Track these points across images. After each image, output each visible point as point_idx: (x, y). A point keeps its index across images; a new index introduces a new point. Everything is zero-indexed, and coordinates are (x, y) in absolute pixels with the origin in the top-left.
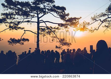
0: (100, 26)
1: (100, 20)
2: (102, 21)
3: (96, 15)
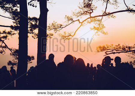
0: (77, 30)
1: (79, 20)
2: (82, 23)
3: (74, 11)
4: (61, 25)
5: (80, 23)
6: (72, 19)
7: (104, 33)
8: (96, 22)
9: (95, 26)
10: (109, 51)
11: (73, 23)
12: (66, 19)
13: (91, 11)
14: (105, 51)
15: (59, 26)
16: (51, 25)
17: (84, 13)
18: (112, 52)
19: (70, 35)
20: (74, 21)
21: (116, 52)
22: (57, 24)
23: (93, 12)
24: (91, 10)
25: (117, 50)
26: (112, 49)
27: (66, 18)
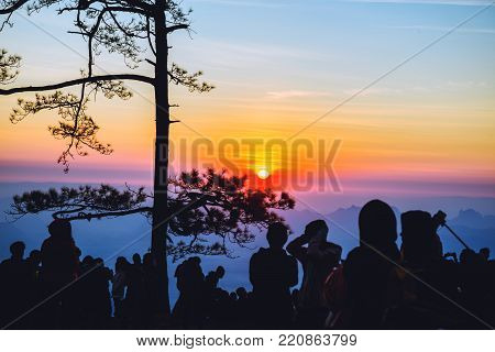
7: (100, 148)
8: (64, 109)
9: (66, 123)
21: (93, 212)
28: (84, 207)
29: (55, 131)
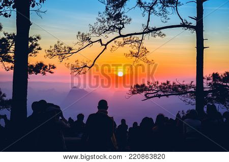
4: (70, 49)
5: (102, 45)
6: (89, 39)
7: (148, 62)
8: (133, 44)
10: (152, 92)
11: (91, 45)
12: (80, 39)
13: (122, 26)
14: (144, 93)
15: (67, 50)
16: (53, 48)
17: (110, 28)
18: (156, 94)
19: (86, 66)
20: (92, 42)
21: (162, 94)
22: (63, 46)
23: (123, 27)
24: (120, 24)
25: (164, 92)
26: (156, 89)
27: (79, 37)
28: (158, 91)
29: (127, 55)
